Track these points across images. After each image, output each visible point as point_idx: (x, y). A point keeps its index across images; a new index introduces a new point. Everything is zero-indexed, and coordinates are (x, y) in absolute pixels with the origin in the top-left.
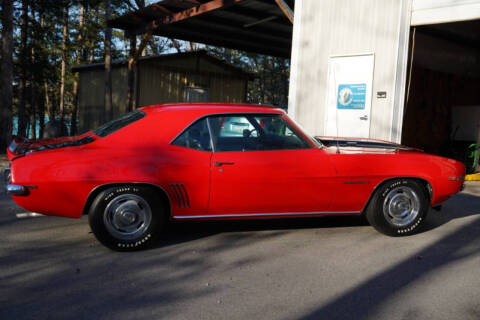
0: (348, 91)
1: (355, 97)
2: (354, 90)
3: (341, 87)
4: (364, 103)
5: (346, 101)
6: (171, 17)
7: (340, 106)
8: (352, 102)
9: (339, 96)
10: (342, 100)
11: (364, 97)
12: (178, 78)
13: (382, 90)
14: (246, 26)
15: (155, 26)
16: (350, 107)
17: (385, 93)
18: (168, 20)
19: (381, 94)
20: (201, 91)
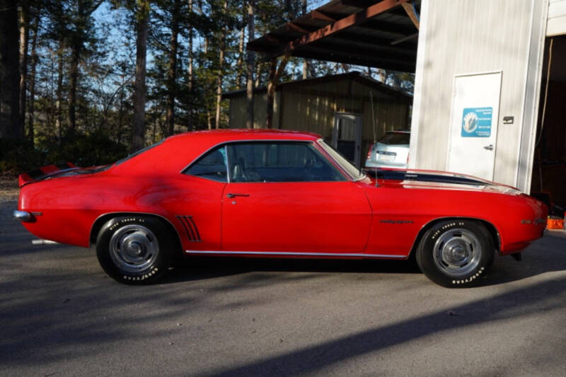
0: (472, 116)
1: (481, 123)
2: (480, 115)
3: (466, 111)
4: (489, 130)
5: (471, 128)
6: (308, 37)
7: (464, 134)
8: (477, 130)
9: (464, 123)
10: (467, 126)
11: (489, 123)
12: (327, 103)
13: (508, 115)
14: (393, 43)
15: (292, 48)
16: (475, 135)
17: (512, 118)
18: (304, 40)
19: (509, 119)
20: (352, 117)
